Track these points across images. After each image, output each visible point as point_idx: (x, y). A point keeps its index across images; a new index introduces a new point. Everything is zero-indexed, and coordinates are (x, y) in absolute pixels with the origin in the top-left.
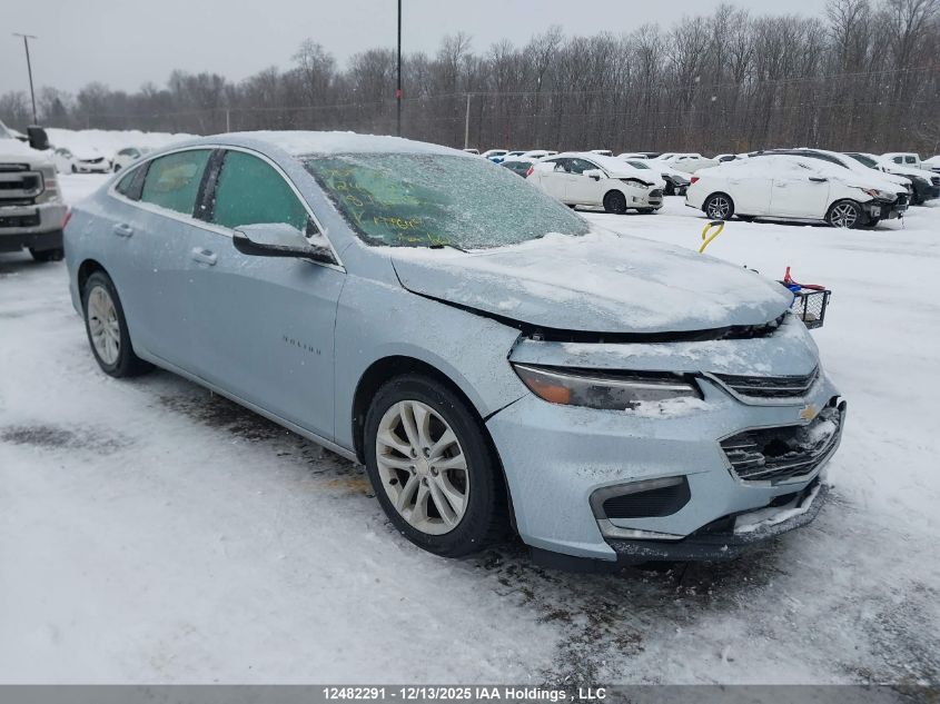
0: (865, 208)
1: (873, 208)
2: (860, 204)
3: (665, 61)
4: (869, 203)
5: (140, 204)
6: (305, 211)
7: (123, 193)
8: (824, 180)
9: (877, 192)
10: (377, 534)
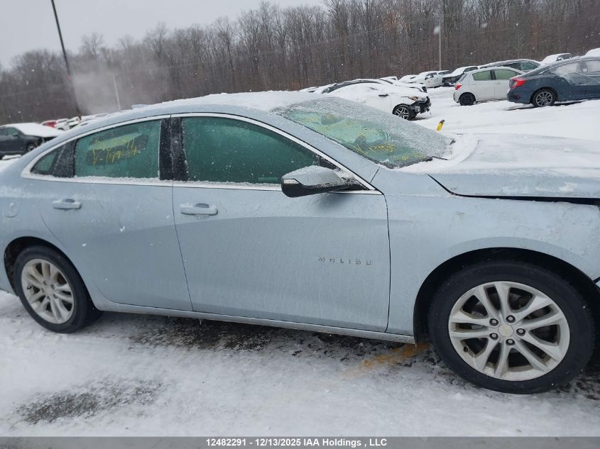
0: (412, 108)
1: (416, 107)
2: (409, 106)
3: (236, 39)
4: (413, 105)
5: (76, 179)
6: (314, 153)
7: (44, 173)
8: (387, 95)
9: (417, 98)
10: (462, 394)
